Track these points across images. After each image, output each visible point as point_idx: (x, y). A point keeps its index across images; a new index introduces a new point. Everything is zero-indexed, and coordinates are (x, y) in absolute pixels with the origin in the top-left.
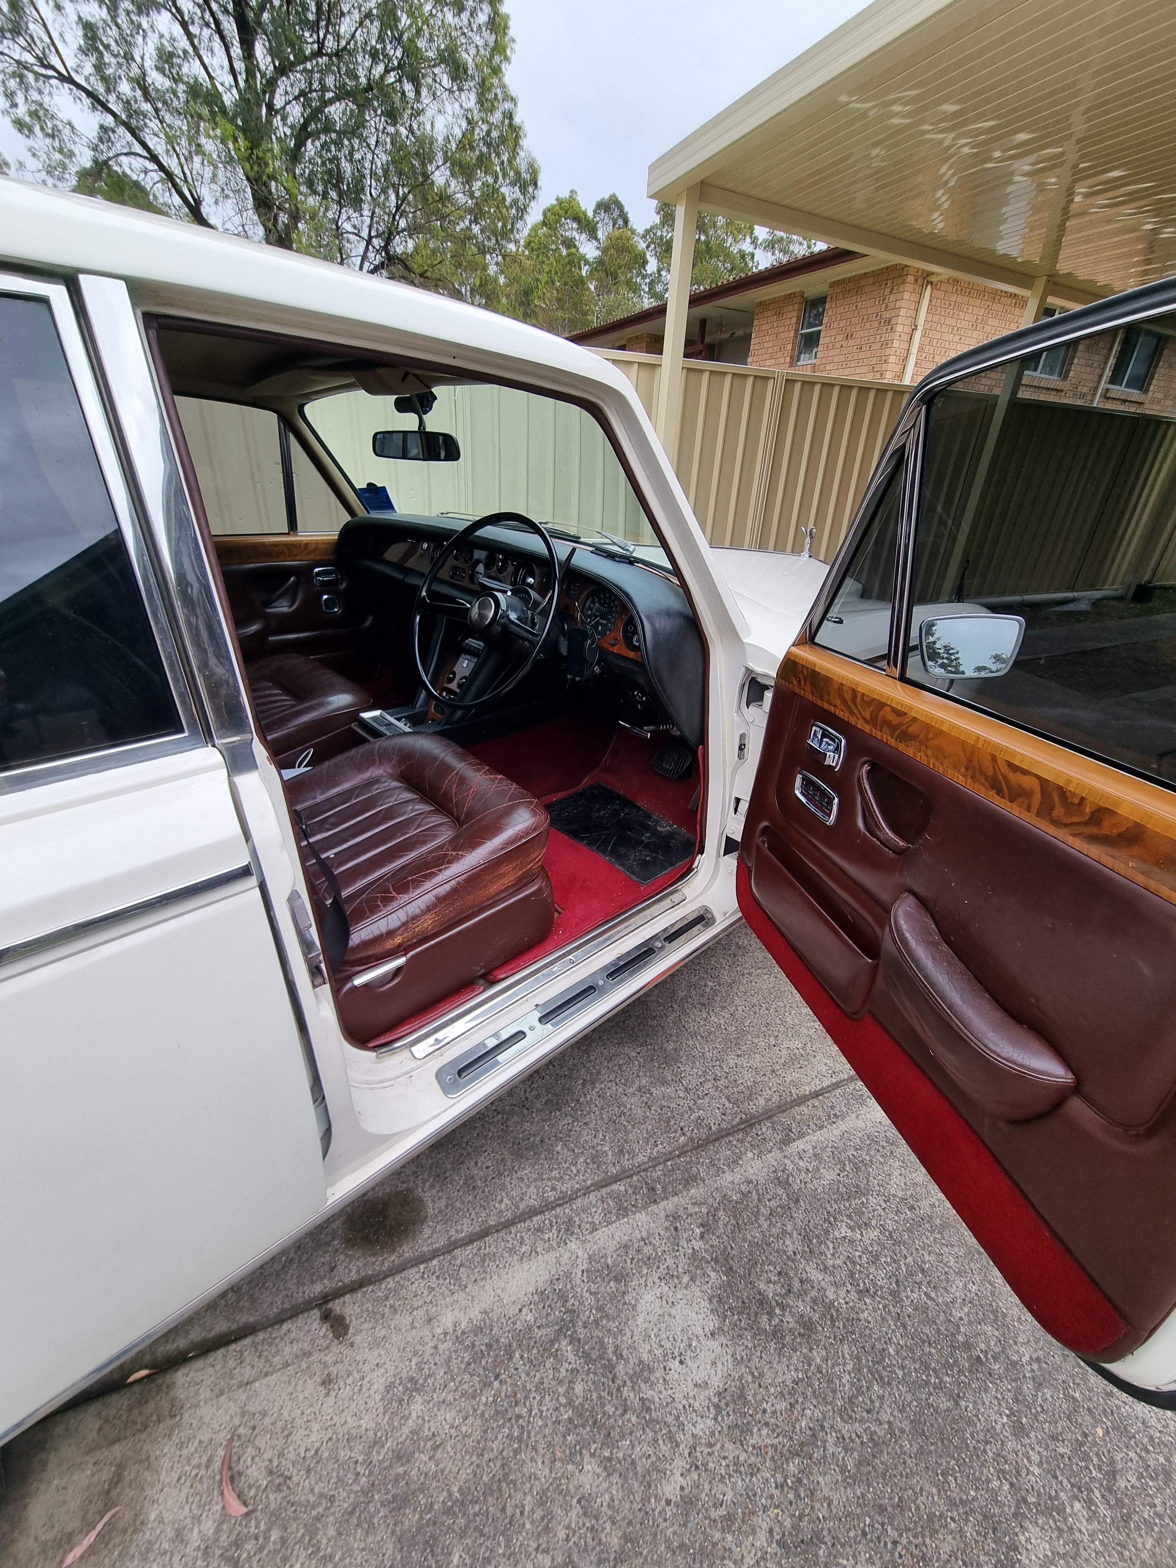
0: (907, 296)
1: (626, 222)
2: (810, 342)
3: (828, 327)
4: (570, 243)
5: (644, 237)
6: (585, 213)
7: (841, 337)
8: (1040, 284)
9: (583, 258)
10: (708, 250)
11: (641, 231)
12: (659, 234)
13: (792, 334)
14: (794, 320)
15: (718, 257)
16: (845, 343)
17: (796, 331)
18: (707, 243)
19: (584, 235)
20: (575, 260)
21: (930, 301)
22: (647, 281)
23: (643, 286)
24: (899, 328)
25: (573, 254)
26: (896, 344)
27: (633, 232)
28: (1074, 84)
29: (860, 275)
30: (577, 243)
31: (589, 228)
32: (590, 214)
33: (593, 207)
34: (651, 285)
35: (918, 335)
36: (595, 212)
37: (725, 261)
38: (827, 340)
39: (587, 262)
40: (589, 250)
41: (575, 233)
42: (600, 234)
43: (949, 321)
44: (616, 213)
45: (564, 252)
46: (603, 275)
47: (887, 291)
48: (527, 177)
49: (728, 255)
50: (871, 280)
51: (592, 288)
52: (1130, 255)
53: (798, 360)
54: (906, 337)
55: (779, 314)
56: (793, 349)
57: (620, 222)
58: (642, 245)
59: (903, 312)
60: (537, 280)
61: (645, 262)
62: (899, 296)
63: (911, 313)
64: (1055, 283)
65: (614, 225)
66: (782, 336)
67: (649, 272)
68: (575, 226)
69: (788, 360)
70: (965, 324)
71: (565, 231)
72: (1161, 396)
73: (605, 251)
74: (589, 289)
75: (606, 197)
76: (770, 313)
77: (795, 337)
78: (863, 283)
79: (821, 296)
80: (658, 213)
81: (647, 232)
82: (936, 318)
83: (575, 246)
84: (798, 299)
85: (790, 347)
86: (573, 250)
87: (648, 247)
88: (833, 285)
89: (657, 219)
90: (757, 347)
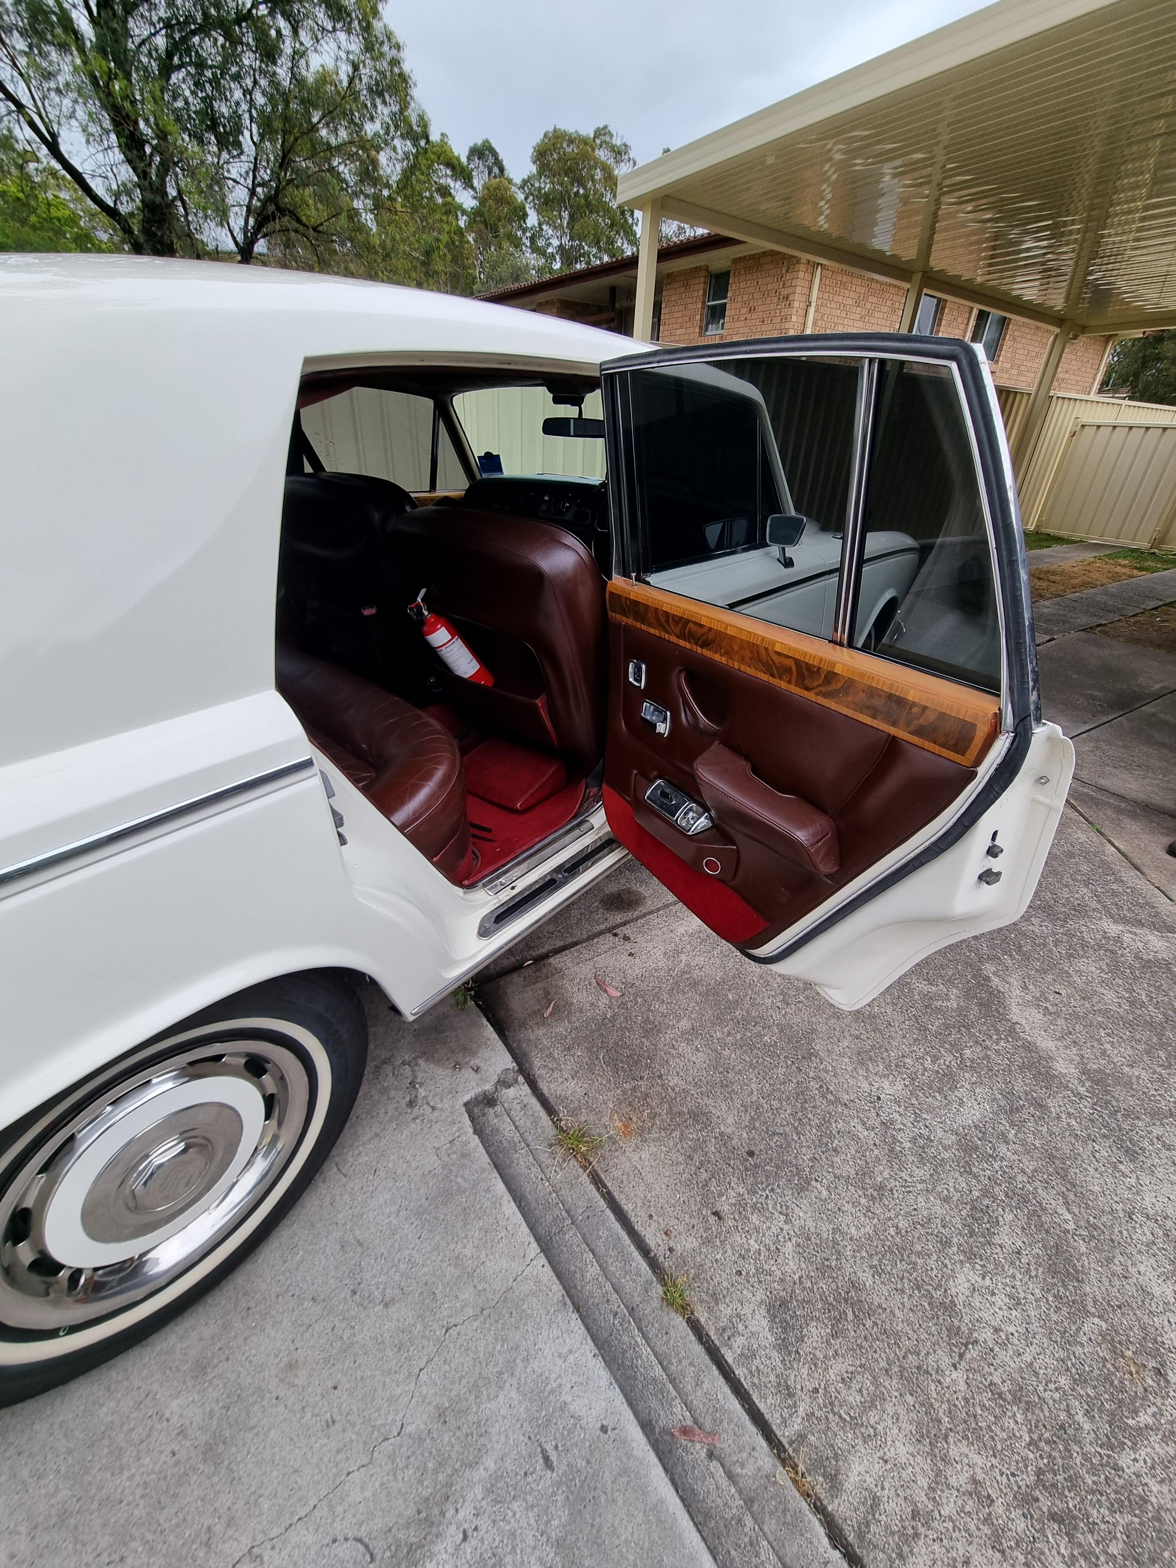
0: (801, 275)
1: (502, 170)
2: (716, 314)
3: (733, 300)
4: (445, 191)
5: (522, 187)
6: (458, 159)
7: (744, 311)
8: (917, 277)
9: (460, 207)
10: (588, 204)
11: (518, 180)
12: (537, 185)
13: (700, 305)
14: (701, 293)
15: (598, 213)
16: (749, 316)
17: (703, 302)
18: (586, 197)
19: (459, 183)
20: (452, 209)
21: (821, 280)
22: (528, 234)
23: (524, 240)
24: (796, 304)
25: (449, 203)
26: (794, 319)
27: (510, 181)
28: (940, 104)
29: (758, 254)
30: (452, 191)
31: (464, 175)
32: (464, 160)
33: (467, 153)
34: (532, 239)
35: (812, 310)
36: (469, 158)
37: (604, 215)
38: (733, 312)
39: (464, 212)
40: (466, 199)
41: (449, 180)
42: (476, 183)
43: (836, 298)
44: (491, 160)
45: (440, 200)
46: (482, 227)
47: (784, 270)
48: (418, 130)
49: (607, 210)
50: (769, 259)
51: (471, 239)
52: (979, 242)
53: (706, 330)
54: (802, 312)
55: (686, 286)
56: (701, 320)
57: (496, 170)
58: (520, 197)
59: (798, 290)
60: (438, 240)
61: (525, 215)
62: (794, 275)
63: (806, 291)
64: (928, 277)
65: (490, 174)
66: (690, 306)
67: (529, 225)
68: (449, 172)
69: (697, 330)
70: (849, 301)
71: (440, 178)
72: (1009, 366)
73: (483, 201)
74: (468, 242)
75: (479, 142)
76: (677, 285)
77: (703, 308)
78: (763, 260)
79: (725, 270)
80: (534, 162)
81: (525, 182)
82: (826, 296)
83: (450, 194)
84: (703, 273)
85: (698, 317)
86: (449, 199)
87: (526, 198)
88: (736, 261)
89: (533, 169)
90: (667, 317)
